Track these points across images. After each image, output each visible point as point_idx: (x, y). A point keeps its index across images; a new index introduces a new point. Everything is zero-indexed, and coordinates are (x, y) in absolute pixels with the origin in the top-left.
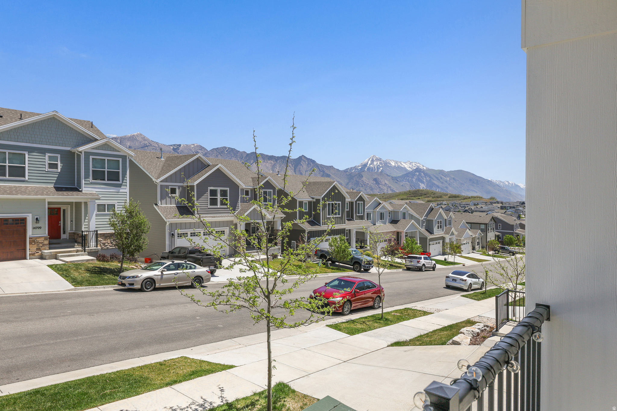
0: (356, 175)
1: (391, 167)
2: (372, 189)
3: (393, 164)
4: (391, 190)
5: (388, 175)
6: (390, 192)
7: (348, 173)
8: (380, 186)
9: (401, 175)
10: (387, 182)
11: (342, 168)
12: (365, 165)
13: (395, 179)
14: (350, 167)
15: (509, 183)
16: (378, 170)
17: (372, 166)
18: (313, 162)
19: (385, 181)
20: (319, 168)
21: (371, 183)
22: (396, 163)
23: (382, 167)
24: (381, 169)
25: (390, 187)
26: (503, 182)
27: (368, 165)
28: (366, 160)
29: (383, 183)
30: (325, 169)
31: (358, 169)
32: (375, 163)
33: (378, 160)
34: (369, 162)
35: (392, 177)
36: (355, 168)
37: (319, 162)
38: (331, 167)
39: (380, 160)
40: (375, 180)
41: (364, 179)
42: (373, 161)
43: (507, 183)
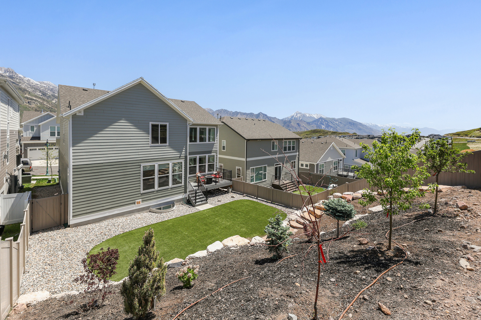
0: (288, 122)
1: (306, 117)
2: (296, 129)
3: (308, 115)
4: (306, 129)
5: (304, 121)
6: (306, 130)
7: (283, 121)
8: (301, 127)
9: (312, 121)
10: (304, 125)
11: (281, 118)
12: (293, 116)
13: (309, 123)
14: (285, 118)
15: (372, 124)
16: (299, 119)
17: (296, 117)
18: (266, 115)
19: (303, 124)
20: (269, 119)
21: (296, 125)
22: (310, 115)
23: (302, 117)
24: (301, 118)
25: (306, 127)
26: (369, 124)
27: (294, 116)
28: (293, 114)
29: (302, 126)
30: (272, 119)
31: (289, 119)
32: (298, 115)
33: (299, 113)
34: (295, 115)
35: (307, 122)
36: (288, 118)
37: (269, 115)
38: (275, 118)
39: (301, 113)
40: (298, 124)
41: (292, 123)
42: (297, 114)
43: (371, 124)
